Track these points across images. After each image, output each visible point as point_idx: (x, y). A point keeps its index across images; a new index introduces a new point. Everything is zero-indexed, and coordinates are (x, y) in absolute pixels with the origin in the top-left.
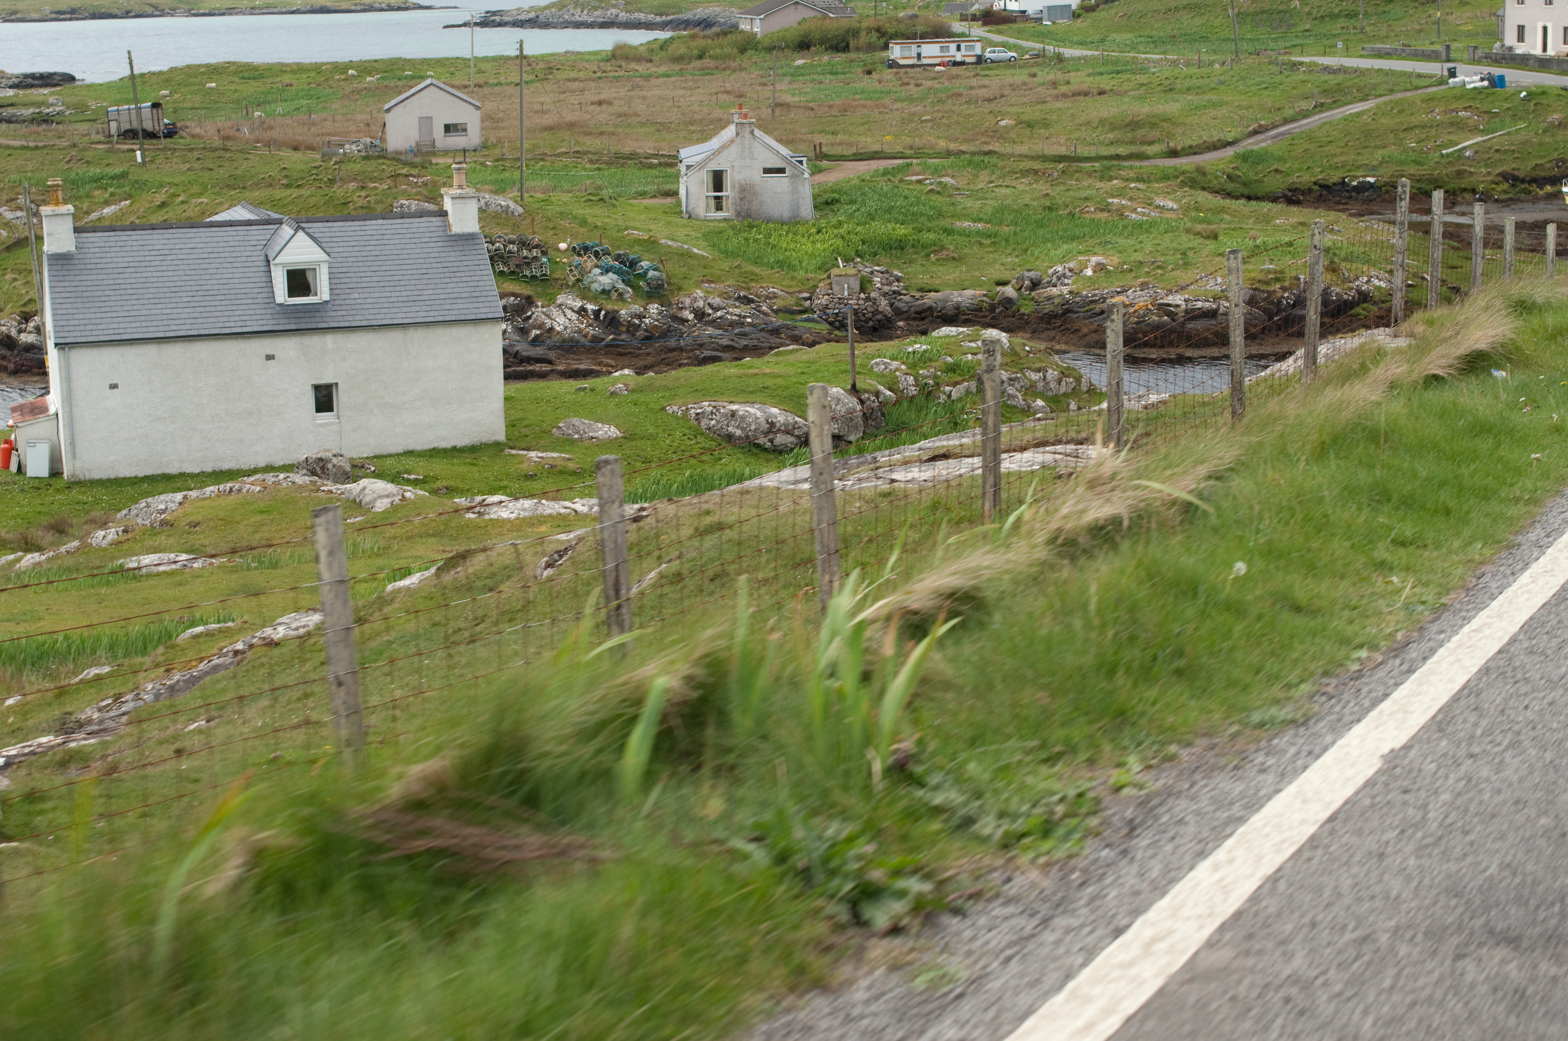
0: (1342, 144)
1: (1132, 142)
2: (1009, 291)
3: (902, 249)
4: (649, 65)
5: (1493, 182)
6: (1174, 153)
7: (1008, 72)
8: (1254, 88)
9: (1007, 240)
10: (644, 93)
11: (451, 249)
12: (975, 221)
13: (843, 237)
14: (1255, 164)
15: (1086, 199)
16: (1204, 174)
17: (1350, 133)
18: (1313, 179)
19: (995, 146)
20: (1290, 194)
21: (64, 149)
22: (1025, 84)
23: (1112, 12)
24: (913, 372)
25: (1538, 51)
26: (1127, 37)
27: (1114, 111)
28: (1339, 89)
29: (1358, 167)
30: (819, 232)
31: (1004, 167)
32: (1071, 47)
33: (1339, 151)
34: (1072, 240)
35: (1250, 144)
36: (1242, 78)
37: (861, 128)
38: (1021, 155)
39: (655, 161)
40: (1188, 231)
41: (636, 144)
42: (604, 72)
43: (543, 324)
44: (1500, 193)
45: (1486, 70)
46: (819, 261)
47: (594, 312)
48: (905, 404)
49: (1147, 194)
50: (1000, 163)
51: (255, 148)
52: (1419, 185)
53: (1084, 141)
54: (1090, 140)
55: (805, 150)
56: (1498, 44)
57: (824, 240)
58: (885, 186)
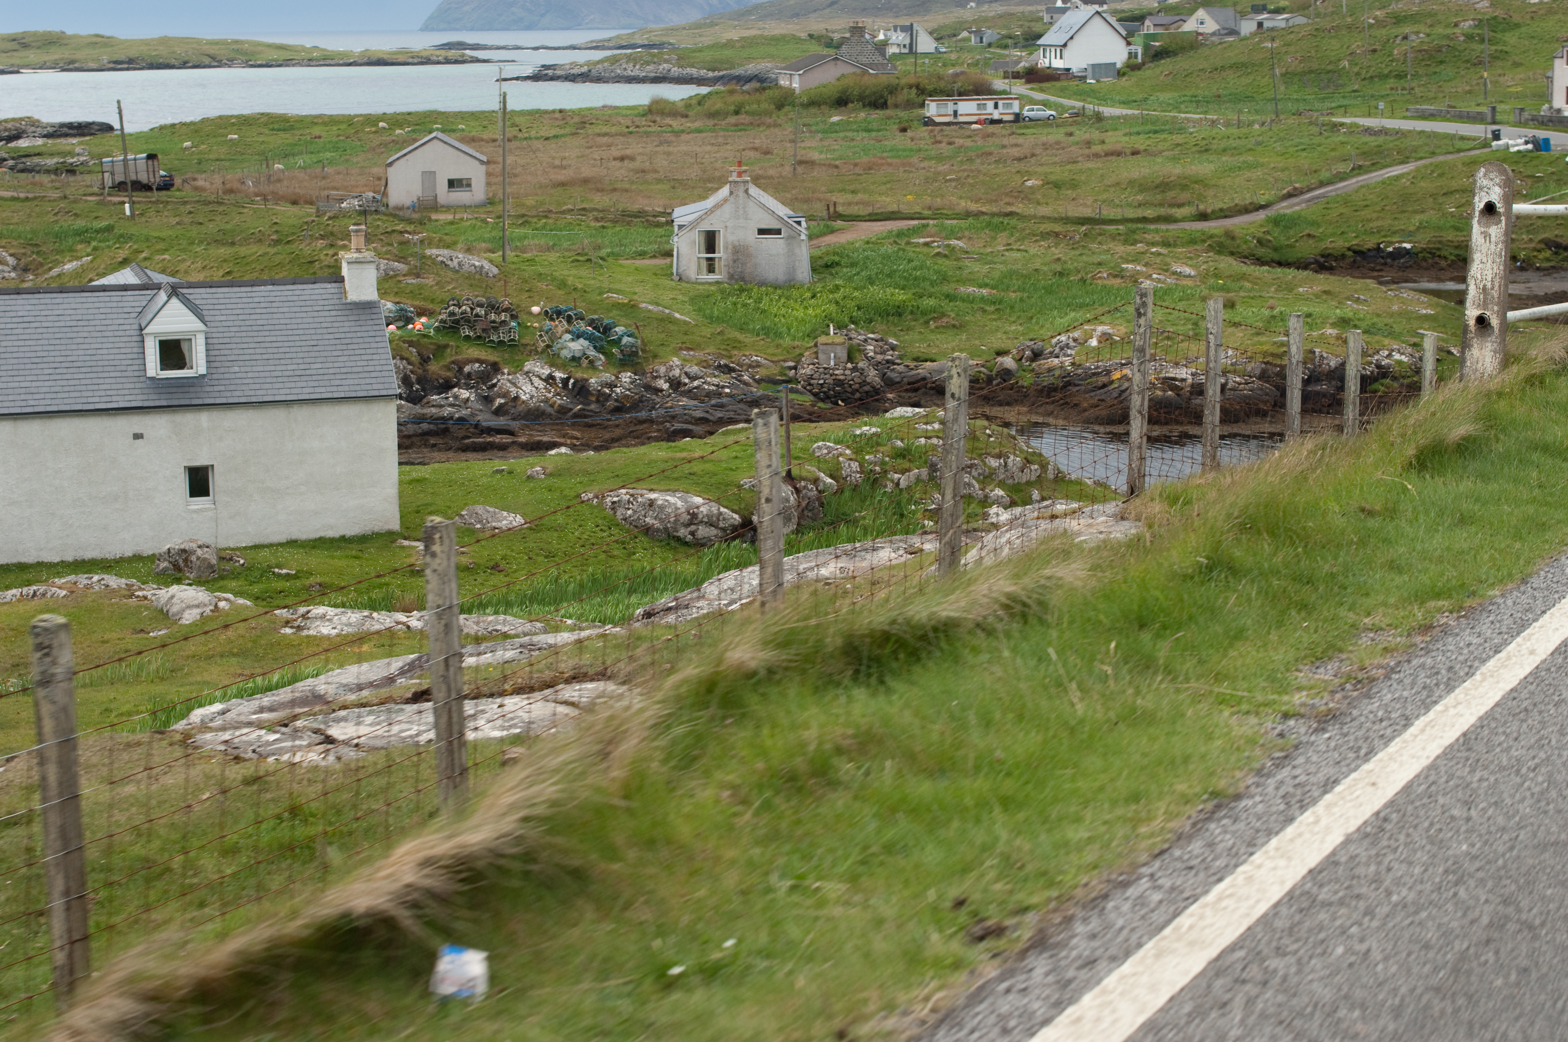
0: (1378, 208)
1: (1161, 205)
2: (1008, 362)
3: (900, 315)
4: (683, 120)
5: (1535, 250)
6: (1203, 217)
7: (1045, 131)
8: (1291, 150)
9: (1012, 308)
10: (671, 149)
11: (345, 318)
12: (980, 286)
13: (837, 303)
14: (1287, 228)
15: (1100, 264)
16: (1233, 238)
17: (1387, 197)
18: (1347, 245)
19: (1018, 208)
20: (1322, 260)
21: (54, 200)
22: (1058, 143)
23: (1158, 71)
24: (857, 458)
26: (1171, 96)
27: (1145, 171)
28: (1380, 151)
29: (1395, 233)
30: (813, 297)
31: (1024, 230)
32: (1112, 106)
33: (1375, 215)
34: (1081, 307)
35: (1283, 208)
36: (1281, 139)
37: (884, 188)
38: (1043, 217)
39: (660, 220)
40: (1203, 299)
41: (646, 201)
42: (637, 127)
43: (508, 392)
44: (1542, 260)
45: (1531, 132)
46: (808, 328)
47: (562, 379)
48: (847, 494)
49: (1168, 260)
50: (1020, 225)
51: (252, 202)
52: (1457, 252)
53: (1110, 203)
54: (1117, 201)
55: (819, 209)
56: (1546, 106)
57: (817, 306)
58: (890, 249)
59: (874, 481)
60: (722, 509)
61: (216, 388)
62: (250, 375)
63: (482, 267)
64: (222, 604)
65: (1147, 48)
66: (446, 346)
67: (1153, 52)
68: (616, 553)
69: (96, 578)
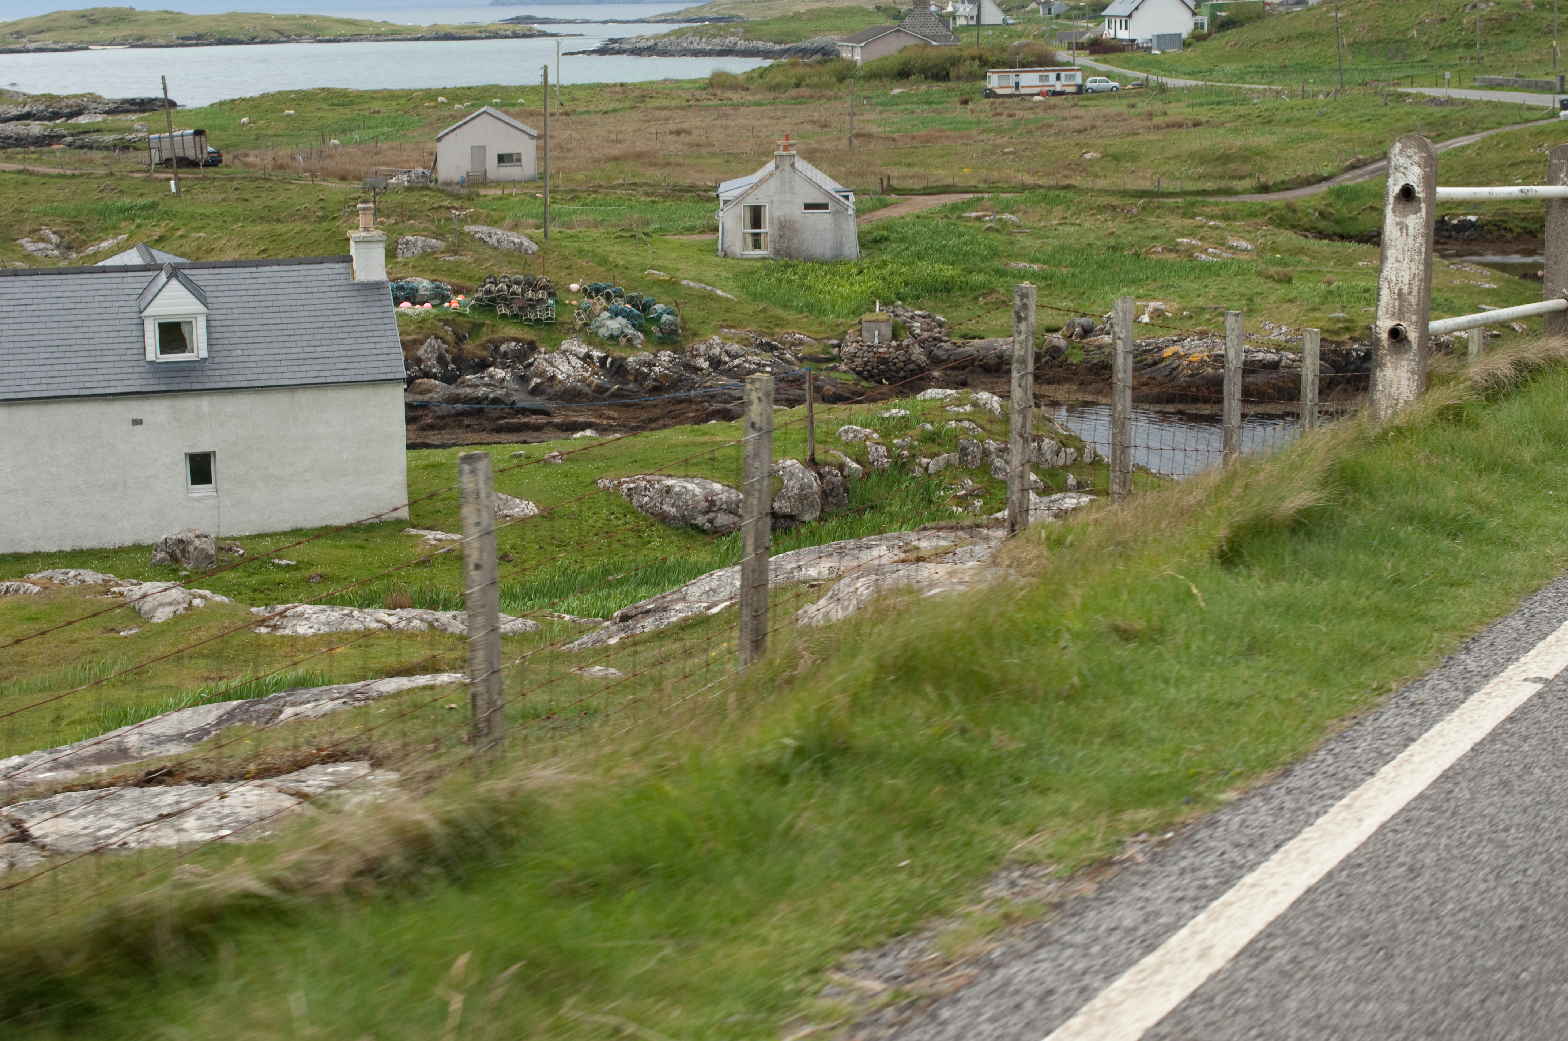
0: (1443, 180)
1: (1222, 177)
2: (1058, 339)
3: (948, 291)
4: (744, 93)
6: (1264, 189)
7: (1107, 102)
8: (1356, 121)
9: (1063, 283)
10: (729, 122)
11: (353, 299)
12: (1032, 261)
13: (884, 279)
14: (1350, 200)
15: (1154, 238)
16: (1294, 211)
17: (1452, 169)
19: (1076, 181)
21: (101, 177)
22: (1119, 114)
23: (1224, 41)
24: (885, 441)
26: (1237, 67)
27: (1206, 143)
28: (1445, 121)
29: (1459, 205)
30: (860, 272)
31: (1081, 203)
32: (1177, 77)
34: (1133, 283)
35: (1346, 180)
36: (1346, 110)
37: (940, 161)
38: (1101, 190)
39: (707, 194)
40: (1260, 274)
42: (697, 100)
43: (545, 371)
46: (853, 305)
47: (600, 359)
48: (873, 479)
49: (1226, 233)
50: (1077, 198)
51: (300, 178)
52: (1523, 224)
53: (1169, 175)
54: (1177, 174)
55: (873, 183)
57: (864, 282)
58: (941, 223)
59: (902, 465)
61: (218, 372)
62: (253, 358)
63: (521, 244)
64: (197, 602)
65: (1213, 18)
66: (482, 325)
67: (1219, 22)
68: (631, 541)
69: (72, 573)
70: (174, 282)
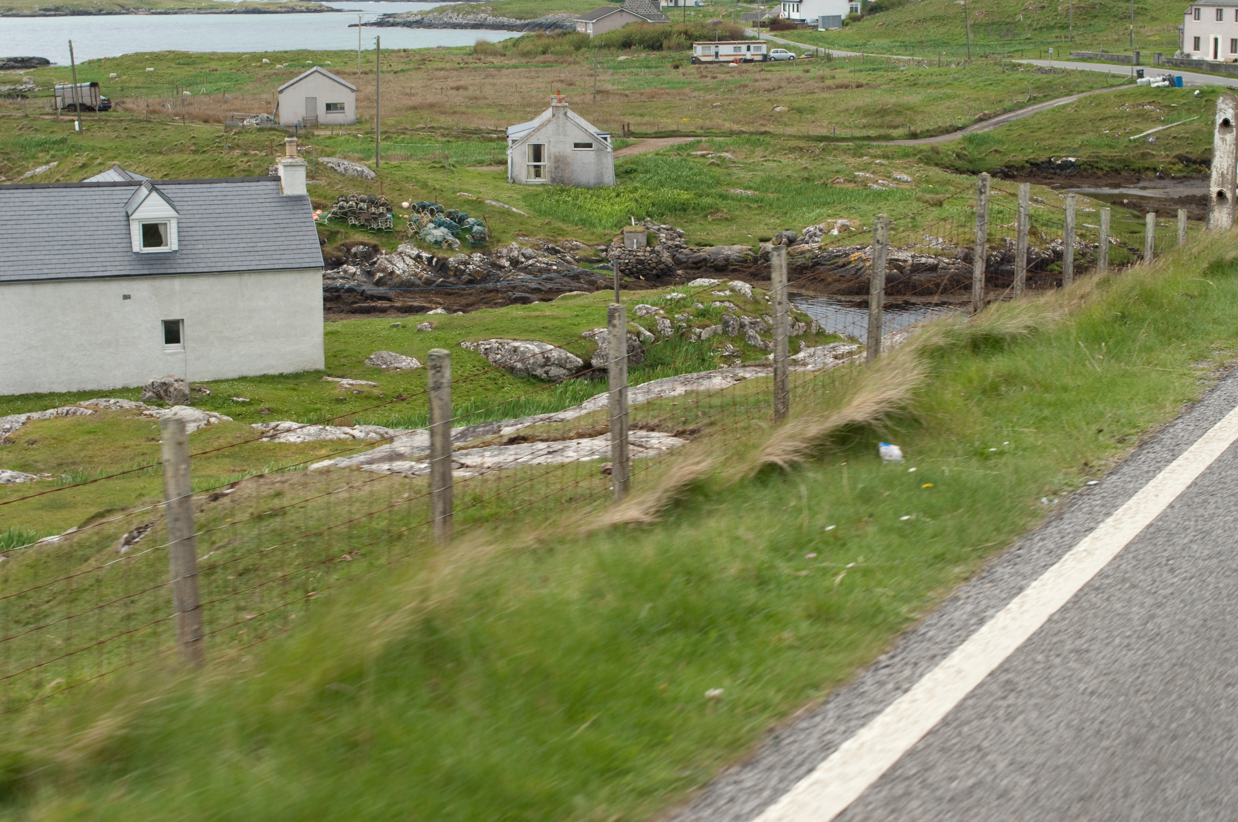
0: (1049, 130)
1: (881, 126)
2: (769, 246)
3: (685, 210)
4: (502, 58)
5: (1171, 163)
6: (914, 136)
7: (788, 68)
8: (981, 84)
9: (771, 205)
10: (495, 81)
11: (282, 208)
12: (746, 188)
13: (636, 201)
14: (979, 145)
15: (838, 172)
16: (938, 153)
17: (1056, 122)
18: (1026, 158)
19: (770, 128)
20: (1006, 170)
21: (18, 119)
22: (798, 78)
23: (874, 22)
24: (669, 316)
25: (1210, 58)
26: (885, 42)
27: (868, 100)
28: (1049, 86)
29: (1062, 149)
30: (618, 196)
31: (776, 145)
32: (839, 49)
33: (1047, 136)
34: (824, 205)
35: (976, 129)
36: (973, 76)
37: (664, 112)
38: (790, 136)
39: (495, 136)
40: (918, 199)
41: (480, 122)
42: (466, 63)
43: (386, 268)
44: (1176, 171)
45: (1167, 72)
46: (615, 220)
47: (428, 258)
48: (661, 343)
49: (889, 169)
50: (773, 142)
51: (173, 121)
52: (1110, 165)
53: (842, 125)
54: (847, 124)
55: (618, 128)
56: (1178, 52)
57: (621, 203)
58: (676, 159)
59: (681, 334)
60: (569, 355)
61: (186, 261)
62: (211, 251)
63: (363, 172)
64: (213, 420)
65: (865, 4)
66: (337, 232)
67: (869, 7)
69: (112, 401)
70: (154, 194)
